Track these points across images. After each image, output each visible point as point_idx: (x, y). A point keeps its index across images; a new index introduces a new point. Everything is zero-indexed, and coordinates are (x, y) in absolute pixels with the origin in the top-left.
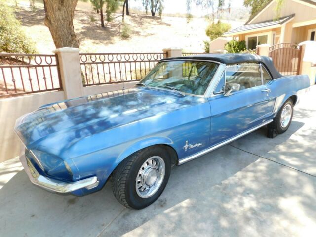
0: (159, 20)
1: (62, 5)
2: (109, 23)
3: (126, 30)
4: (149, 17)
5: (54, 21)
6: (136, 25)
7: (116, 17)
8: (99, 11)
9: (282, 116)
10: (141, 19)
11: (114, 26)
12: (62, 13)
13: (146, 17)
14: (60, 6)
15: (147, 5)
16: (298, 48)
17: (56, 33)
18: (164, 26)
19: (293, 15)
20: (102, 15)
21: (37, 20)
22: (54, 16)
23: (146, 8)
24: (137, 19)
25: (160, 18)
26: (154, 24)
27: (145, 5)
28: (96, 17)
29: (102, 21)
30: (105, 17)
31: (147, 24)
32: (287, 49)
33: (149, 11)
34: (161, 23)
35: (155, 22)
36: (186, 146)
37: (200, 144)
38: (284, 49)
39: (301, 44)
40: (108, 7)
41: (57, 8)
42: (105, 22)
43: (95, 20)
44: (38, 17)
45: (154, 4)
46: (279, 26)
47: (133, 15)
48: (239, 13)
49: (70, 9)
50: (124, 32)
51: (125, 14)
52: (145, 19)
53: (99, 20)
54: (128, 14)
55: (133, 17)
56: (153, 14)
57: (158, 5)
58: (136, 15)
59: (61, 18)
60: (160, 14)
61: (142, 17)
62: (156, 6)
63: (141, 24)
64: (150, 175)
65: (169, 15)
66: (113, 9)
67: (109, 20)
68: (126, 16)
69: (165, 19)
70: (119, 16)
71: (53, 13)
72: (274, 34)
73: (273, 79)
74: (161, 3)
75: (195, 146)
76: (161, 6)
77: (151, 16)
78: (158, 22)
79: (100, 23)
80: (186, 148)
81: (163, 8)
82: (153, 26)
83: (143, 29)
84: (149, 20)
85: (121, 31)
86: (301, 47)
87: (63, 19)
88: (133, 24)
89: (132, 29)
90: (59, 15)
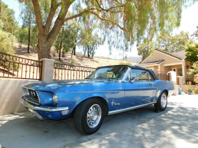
0: (92, 59)
1: (47, 41)
2: (64, 58)
3: (73, 62)
4: (86, 57)
5: (41, 48)
6: (79, 61)
7: (68, 56)
8: (59, 51)
9: (162, 101)
10: (82, 58)
11: (66, 60)
12: (46, 44)
13: (85, 57)
14: (46, 41)
15: (86, 51)
16: (167, 74)
17: (41, 53)
18: (95, 62)
19: (163, 60)
20: (60, 54)
21: (22, 53)
22: (41, 45)
23: (85, 52)
24: (79, 58)
25: (92, 58)
26: (89, 61)
27: (84, 51)
28: (56, 54)
29: (60, 56)
30: (62, 55)
31: (85, 61)
32: (162, 74)
33: (87, 54)
34: (93, 61)
35: (89, 60)
36: (113, 103)
37: (119, 104)
38: (160, 74)
39: (169, 72)
40: (64, 50)
41: (44, 42)
42: (61, 57)
43: (56, 56)
44: (23, 51)
45: (90, 51)
46: (157, 65)
47: (78, 55)
48: (136, 60)
49: (50, 43)
50: (72, 63)
51: (73, 54)
52: (84, 58)
53: (57, 56)
54: (75, 54)
55: (77, 56)
56: (89, 56)
57: (92, 52)
58: (79, 56)
59: (45, 46)
60: (93, 56)
61: (82, 57)
62: (90, 52)
63: (81, 60)
64: (94, 115)
65: (98, 57)
66: (67, 51)
67: (63, 56)
68: (73, 56)
69: (95, 59)
70: (69, 55)
71: (41, 44)
72: (155, 69)
73: (155, 80)
74: (93, 50)
75: (117, 104)
76: (93, 52)
77: (87, 56)
78: (91, 60)
79: (58, 58)
80: (112, 104)
81: (95, 53)
82: (88, 62)
83: (82, 63)
84: (86, 59)
85: (70, 63)
86: (169, 74)
87: (46, 47)
88: (77, 60)
89: (76, 62)
90: (45, 45)
